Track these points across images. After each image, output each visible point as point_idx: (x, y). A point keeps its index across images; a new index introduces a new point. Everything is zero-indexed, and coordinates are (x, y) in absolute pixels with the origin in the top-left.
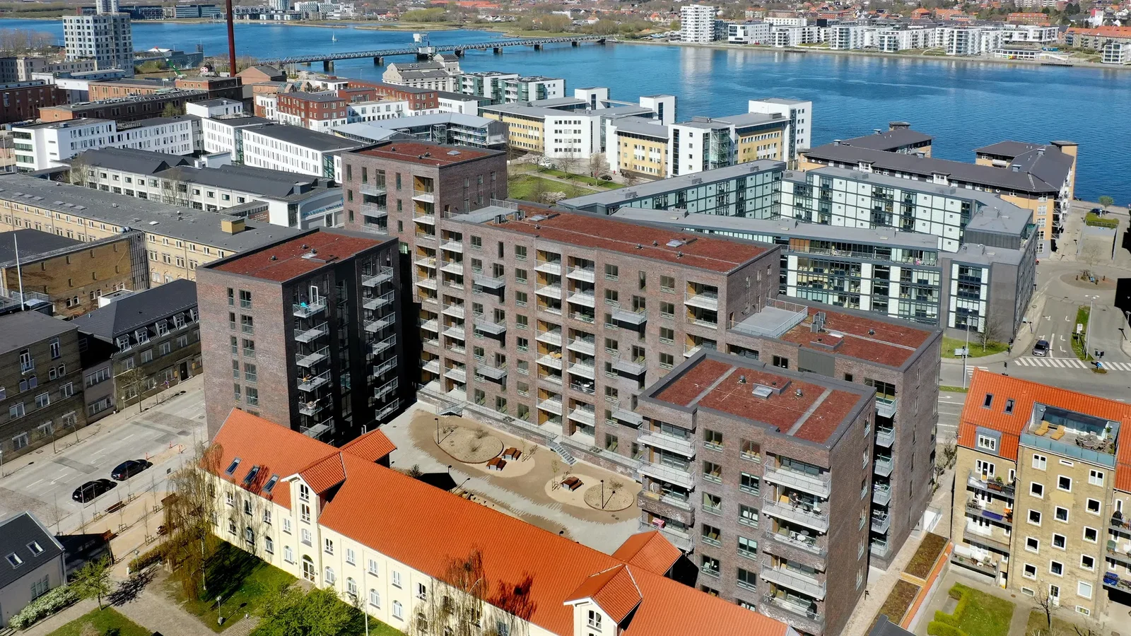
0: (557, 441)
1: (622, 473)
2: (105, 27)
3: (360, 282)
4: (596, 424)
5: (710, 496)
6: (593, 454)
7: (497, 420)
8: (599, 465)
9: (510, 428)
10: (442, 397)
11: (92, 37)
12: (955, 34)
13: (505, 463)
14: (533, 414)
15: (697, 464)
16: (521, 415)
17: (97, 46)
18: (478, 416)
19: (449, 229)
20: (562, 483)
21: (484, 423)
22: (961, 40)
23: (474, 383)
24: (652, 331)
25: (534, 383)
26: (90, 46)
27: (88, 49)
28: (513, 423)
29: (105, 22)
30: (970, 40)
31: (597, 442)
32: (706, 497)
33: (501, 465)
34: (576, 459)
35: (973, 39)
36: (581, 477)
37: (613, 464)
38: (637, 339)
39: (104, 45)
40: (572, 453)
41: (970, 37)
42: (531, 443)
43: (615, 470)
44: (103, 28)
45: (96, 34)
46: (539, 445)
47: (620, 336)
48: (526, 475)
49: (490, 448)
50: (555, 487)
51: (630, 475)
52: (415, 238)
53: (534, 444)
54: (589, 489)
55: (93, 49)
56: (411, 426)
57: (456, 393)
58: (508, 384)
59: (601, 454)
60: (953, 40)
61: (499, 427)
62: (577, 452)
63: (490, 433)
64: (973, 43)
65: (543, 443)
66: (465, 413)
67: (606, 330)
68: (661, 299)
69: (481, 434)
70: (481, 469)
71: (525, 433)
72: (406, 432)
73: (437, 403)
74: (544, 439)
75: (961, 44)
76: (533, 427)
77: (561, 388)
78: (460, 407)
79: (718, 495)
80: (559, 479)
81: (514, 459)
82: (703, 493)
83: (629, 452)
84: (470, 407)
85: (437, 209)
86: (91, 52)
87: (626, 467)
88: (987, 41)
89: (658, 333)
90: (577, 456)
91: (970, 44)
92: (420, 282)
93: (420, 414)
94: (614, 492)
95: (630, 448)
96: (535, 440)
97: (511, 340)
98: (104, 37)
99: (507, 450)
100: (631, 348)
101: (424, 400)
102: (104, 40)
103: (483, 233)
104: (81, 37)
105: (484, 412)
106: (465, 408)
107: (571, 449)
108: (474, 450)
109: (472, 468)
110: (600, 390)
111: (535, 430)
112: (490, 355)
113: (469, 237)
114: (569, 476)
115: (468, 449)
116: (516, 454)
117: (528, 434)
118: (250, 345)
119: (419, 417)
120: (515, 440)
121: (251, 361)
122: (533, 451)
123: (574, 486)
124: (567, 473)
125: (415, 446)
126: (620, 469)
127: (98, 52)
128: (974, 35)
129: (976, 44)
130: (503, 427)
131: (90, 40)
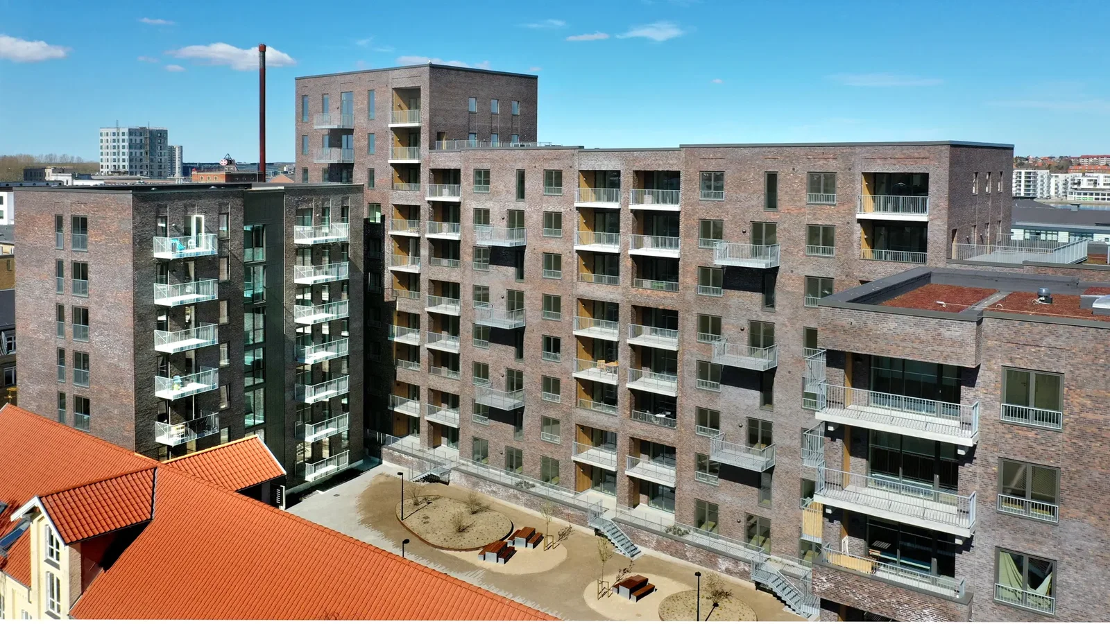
0: (607, 516)
1: (728, 571)
2: (141, 140)
3: (291, 236)
4: (678, 482)
5: (1018, 559)
6: (672, 540)
7: (504, 485)
8: (684, 557)
9: (527, 496)
10: (420, 454)
11: (126, 150)
12: (1023, 175)
13: (513, 551)
14: (568, 473)
15: (979, 470)
16: (546, 479)
17: (131, 160)
18: (475, 480)
19: (441, 167)
20: (617, 586)
21: (484, 493)
22: (1029, 181)
23: (472, 428)
24: (789, 286)
25: (568, 415)
26: (124, 161)
27: (121, 164)
28: (533, 490)
29: (141, 135)
30: (1039, 183)
31: (679, 518)
32: (1007, 564)
33: (505, 552)
34: (640, 548)
35: (1042, 181)
36: (653, 580)
37: (712, 556)
38: (758, 308)
39: (138, 159)
40: (632, 535)
41: (1039, 178)
42: (559, 522)
43: (714, 565)
44: (138, 141)
45: (130, 147)
46: (575, 527)
47: (726, 307)
48: (551, 572)
49: (488, 529)
50: (602, 594)
51: (744, 575)
52: (391, 192)
53: (567, 524)
54: (669, 599)
55: (127, 164)
56: (363, 496)
57: (445, 450)
58: (526, 421)
59: (688, 538)
60: (1020, 181)
61: (509, 498)
62: (643, 535)
63: (491, 507)
64: (1042, 185)
65: (583, 522)
66: (454, 477)
67: (700, 298)
68: (809, 219)
69: (477, 508)
70: (470, 561)
71: (551, 504)
72: (354, 503)
73: (412, 463)
74: (584, 515)
75: (1029, 186)
76: (566, 496)
77: (616, 420)
78: (447, 467)
79: (1043, 552)
80: (612, 580)
81: (530, 545)
82: (999, 550)
83: (741, 533)
84: (463, 468)
85: (424, 138)
86: (124, 167)
87: (736, 560)
88: (1056, 185)
89: (800, 289)
90: (644, 543)
91: (1039, 187)
92: (395, 263)
93: (382, 479)
94: (716, 605)
95: (743, 524)
96: (569, 518)
97: (532, 342)
98: (138, 152)
99: (518, 531)
100: (747, 327)
101: (393, 460)
102: (138, 154)
103: (492, 161)
104: (116, 151)
105: (486, 475)
106: (454, 469)
107: (634, 531)
108: (461, 530)
109: (456, 558)
110: (687, 415)
111: (571, 501)
112: (498, 375)
113: (471, 172)
114: (627, 576)
115: (452, 528)
116: (533, 537)
117: (556, 507)
118: (82, 316)
119: (380, 483)
120: (534, 517)
121: (82, 346)
122: (563, 535)
123: (639, 592)
124: (625, 571)
125: (363, 522)
126: (724, 564)
127: (131, 167)
128: (1042, 176)
129: (1045, 189)
130: (515, 496)
131: (124, 154)
